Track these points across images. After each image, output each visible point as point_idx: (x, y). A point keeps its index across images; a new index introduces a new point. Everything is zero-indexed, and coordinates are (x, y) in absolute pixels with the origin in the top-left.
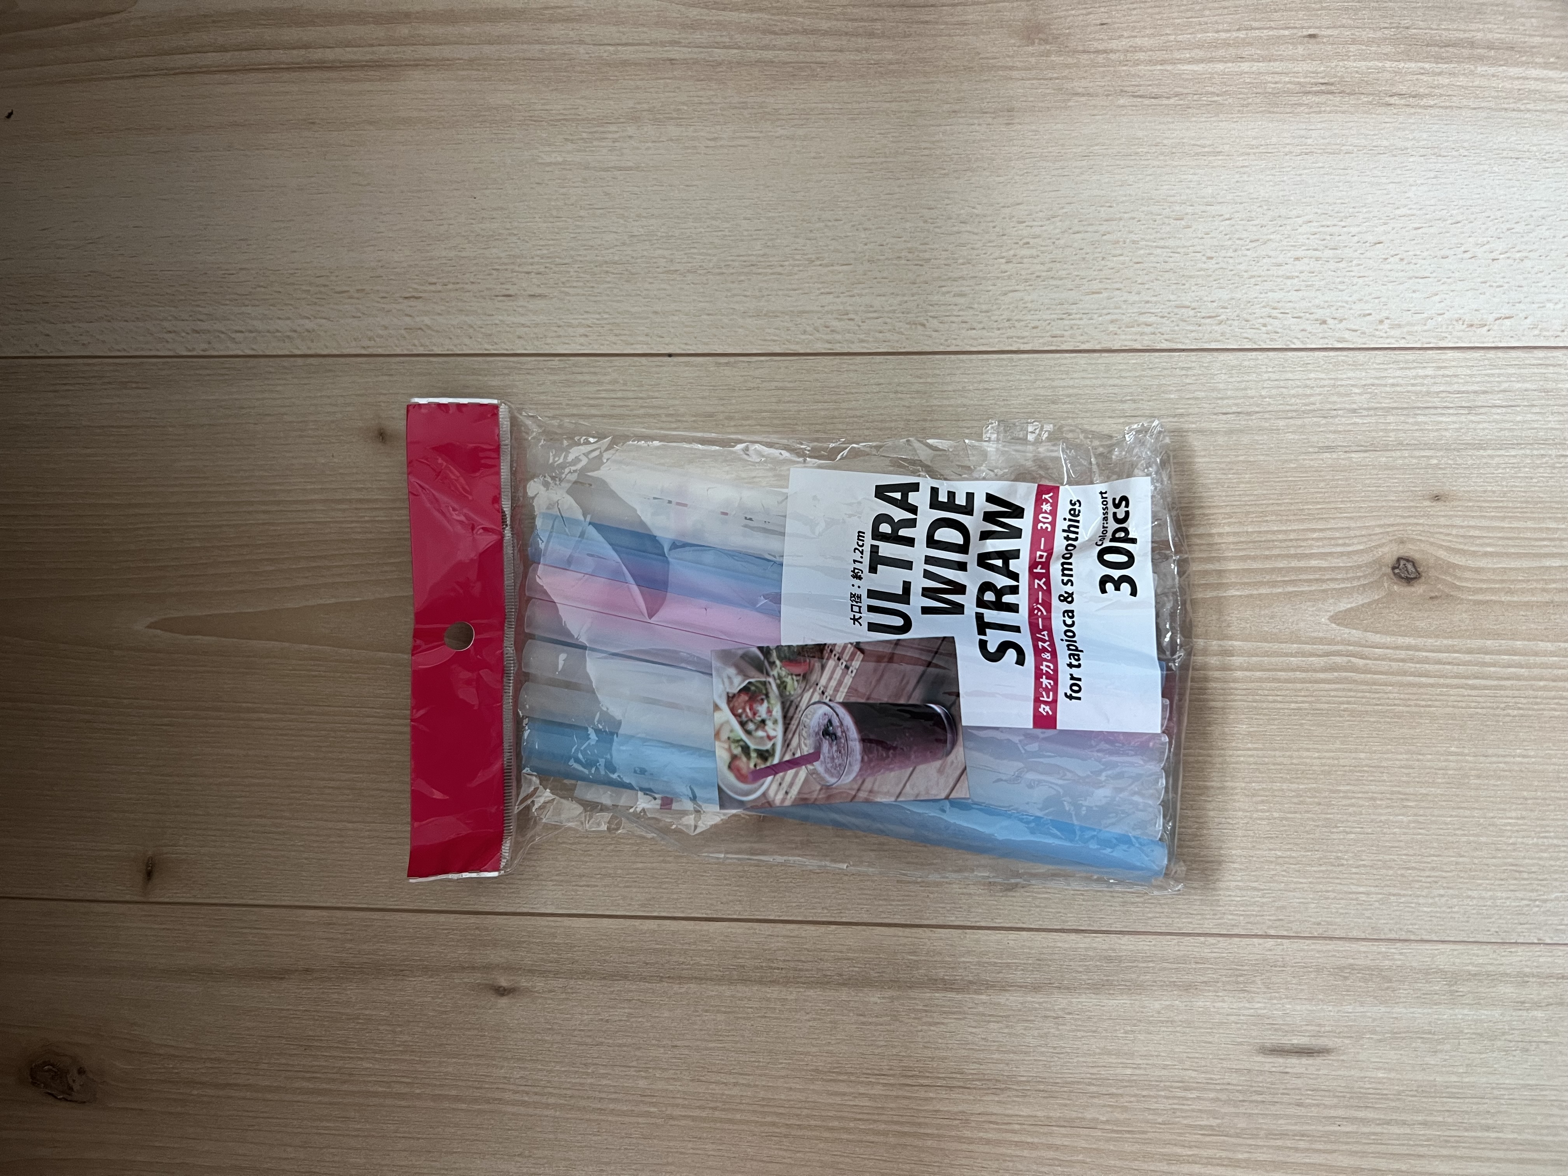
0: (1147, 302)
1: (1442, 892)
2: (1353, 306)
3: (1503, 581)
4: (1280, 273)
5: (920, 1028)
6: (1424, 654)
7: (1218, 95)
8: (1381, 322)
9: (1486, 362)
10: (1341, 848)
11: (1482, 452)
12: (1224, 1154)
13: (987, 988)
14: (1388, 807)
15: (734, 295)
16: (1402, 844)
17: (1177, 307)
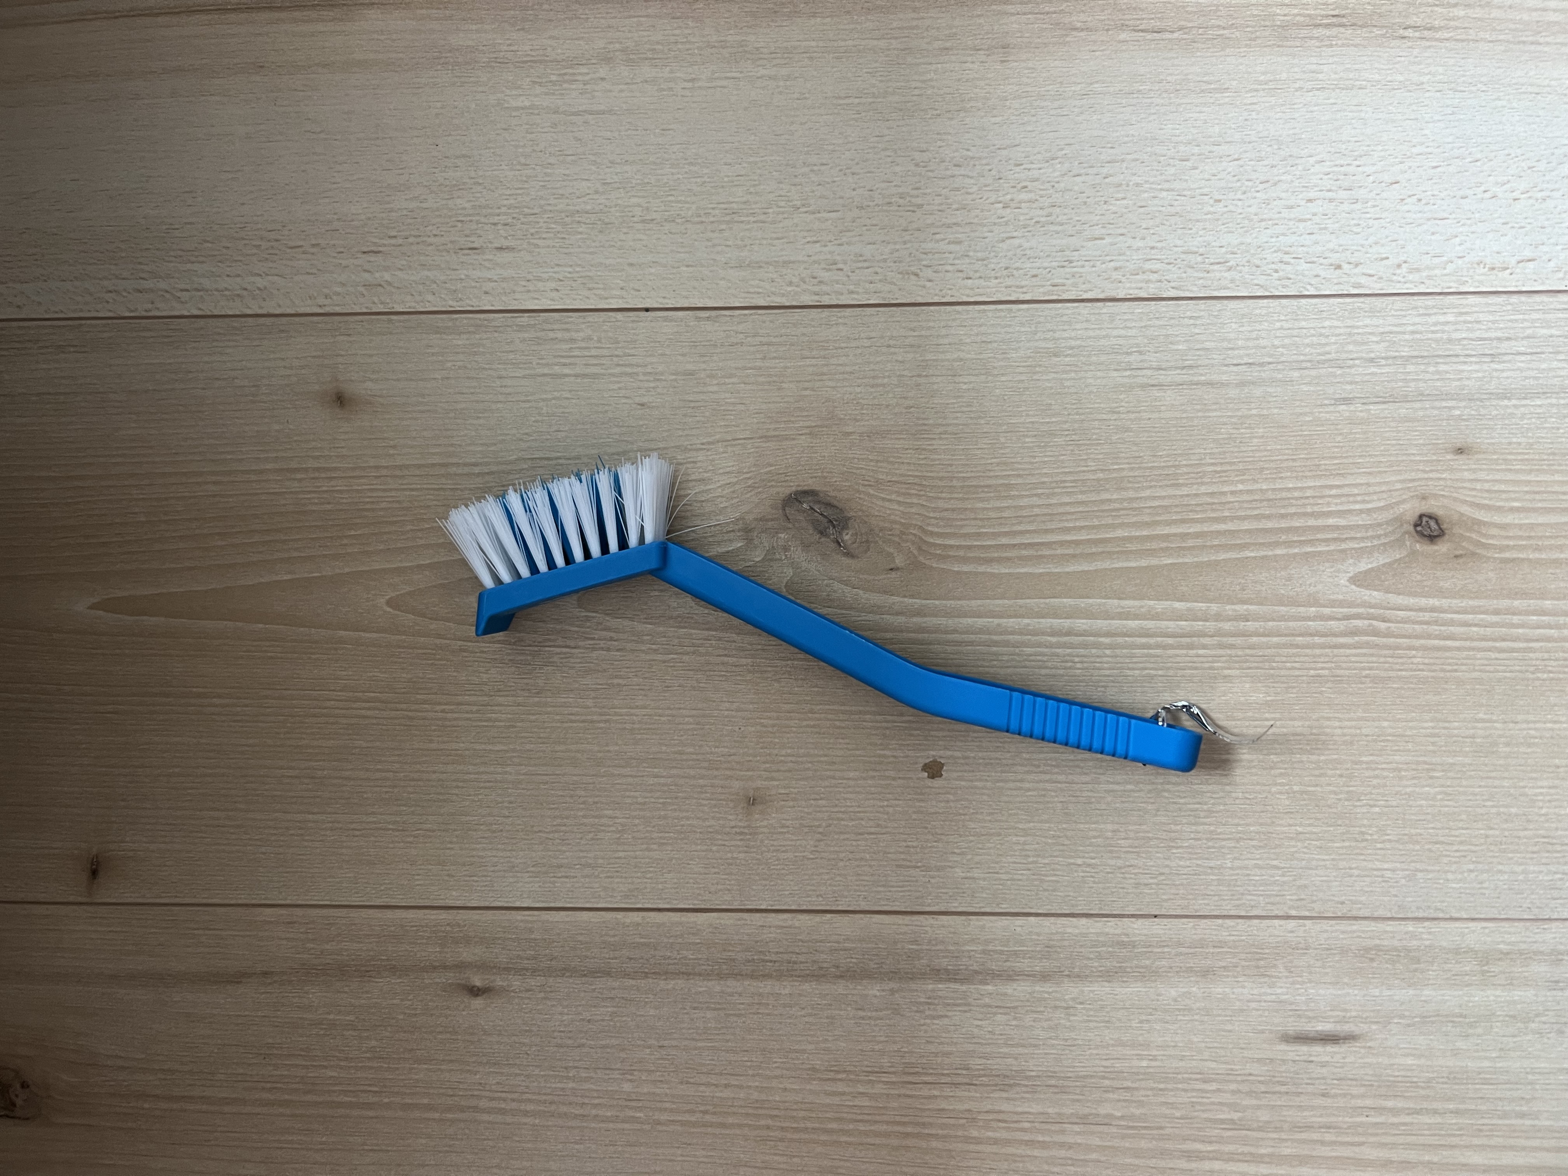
0: (1152, 248)
1: (1471, 867)
2: (1370, 250)
3: (1530, 538)
4: (1292, 216)
5: (922, 1022)
6: (1449, 616)
7: (1224, 28)
8: (1399, 266)
9: (1509, 307)
10: (1365, 822)
11: (1506, 402)
12: (1246, 1149)
13: (993, 978)
14: (1414, 778)
15: (714, 246)
16: (1429, 817)
17: (1183, 253)
